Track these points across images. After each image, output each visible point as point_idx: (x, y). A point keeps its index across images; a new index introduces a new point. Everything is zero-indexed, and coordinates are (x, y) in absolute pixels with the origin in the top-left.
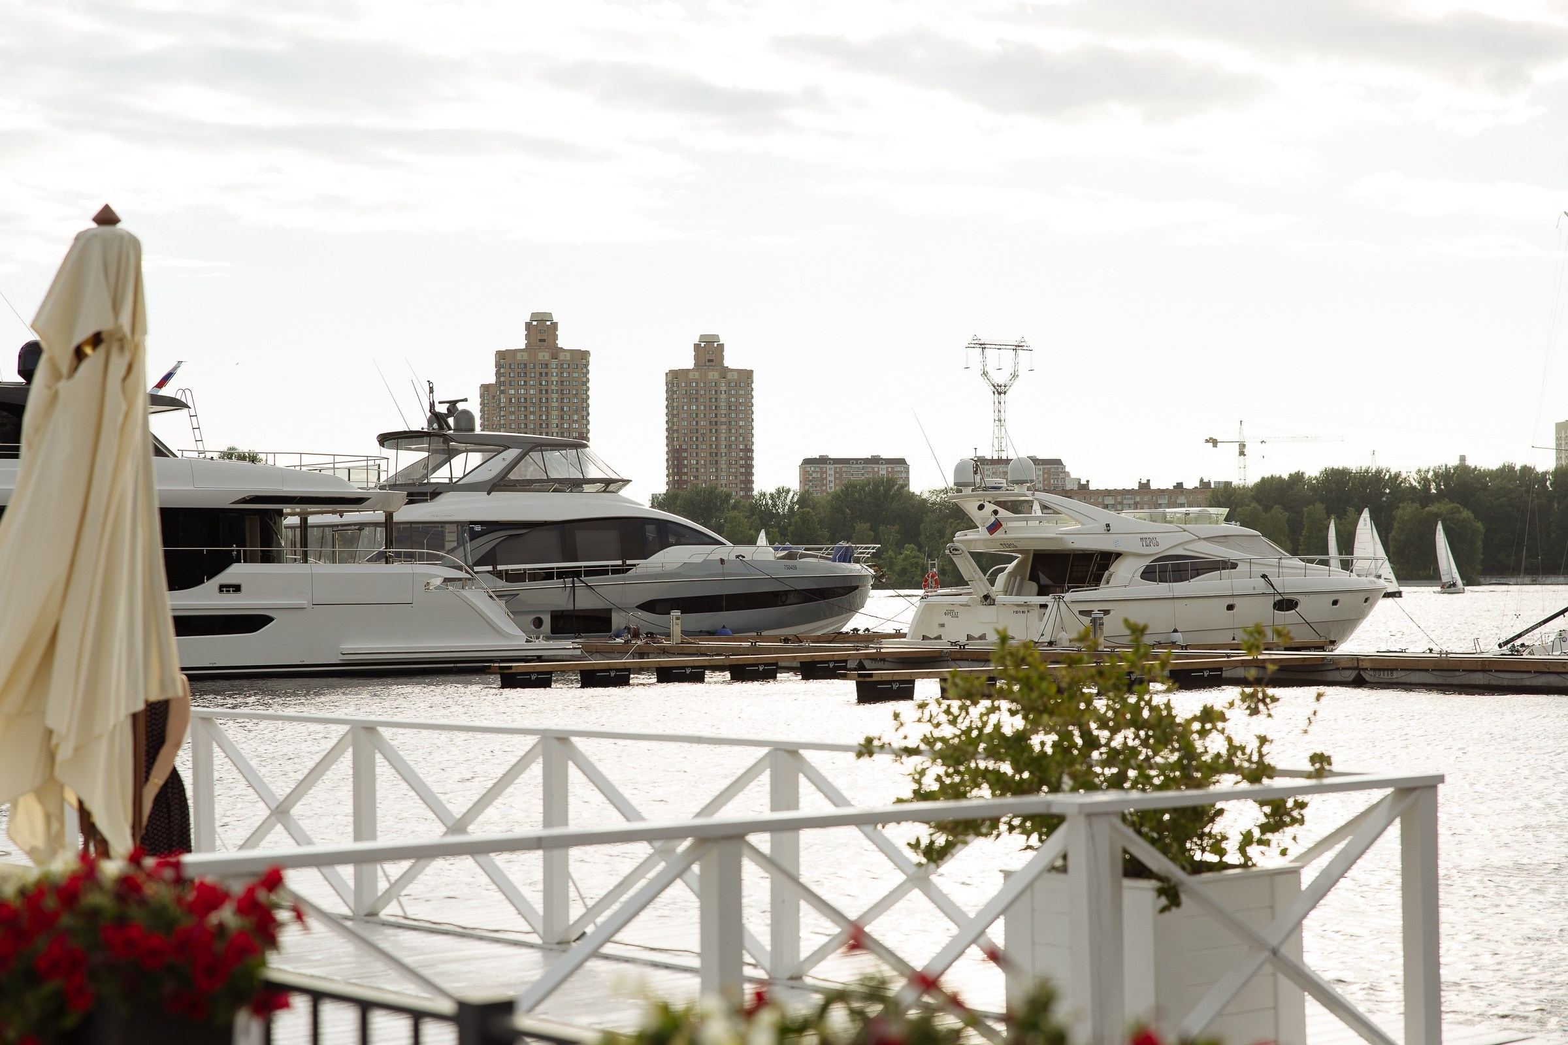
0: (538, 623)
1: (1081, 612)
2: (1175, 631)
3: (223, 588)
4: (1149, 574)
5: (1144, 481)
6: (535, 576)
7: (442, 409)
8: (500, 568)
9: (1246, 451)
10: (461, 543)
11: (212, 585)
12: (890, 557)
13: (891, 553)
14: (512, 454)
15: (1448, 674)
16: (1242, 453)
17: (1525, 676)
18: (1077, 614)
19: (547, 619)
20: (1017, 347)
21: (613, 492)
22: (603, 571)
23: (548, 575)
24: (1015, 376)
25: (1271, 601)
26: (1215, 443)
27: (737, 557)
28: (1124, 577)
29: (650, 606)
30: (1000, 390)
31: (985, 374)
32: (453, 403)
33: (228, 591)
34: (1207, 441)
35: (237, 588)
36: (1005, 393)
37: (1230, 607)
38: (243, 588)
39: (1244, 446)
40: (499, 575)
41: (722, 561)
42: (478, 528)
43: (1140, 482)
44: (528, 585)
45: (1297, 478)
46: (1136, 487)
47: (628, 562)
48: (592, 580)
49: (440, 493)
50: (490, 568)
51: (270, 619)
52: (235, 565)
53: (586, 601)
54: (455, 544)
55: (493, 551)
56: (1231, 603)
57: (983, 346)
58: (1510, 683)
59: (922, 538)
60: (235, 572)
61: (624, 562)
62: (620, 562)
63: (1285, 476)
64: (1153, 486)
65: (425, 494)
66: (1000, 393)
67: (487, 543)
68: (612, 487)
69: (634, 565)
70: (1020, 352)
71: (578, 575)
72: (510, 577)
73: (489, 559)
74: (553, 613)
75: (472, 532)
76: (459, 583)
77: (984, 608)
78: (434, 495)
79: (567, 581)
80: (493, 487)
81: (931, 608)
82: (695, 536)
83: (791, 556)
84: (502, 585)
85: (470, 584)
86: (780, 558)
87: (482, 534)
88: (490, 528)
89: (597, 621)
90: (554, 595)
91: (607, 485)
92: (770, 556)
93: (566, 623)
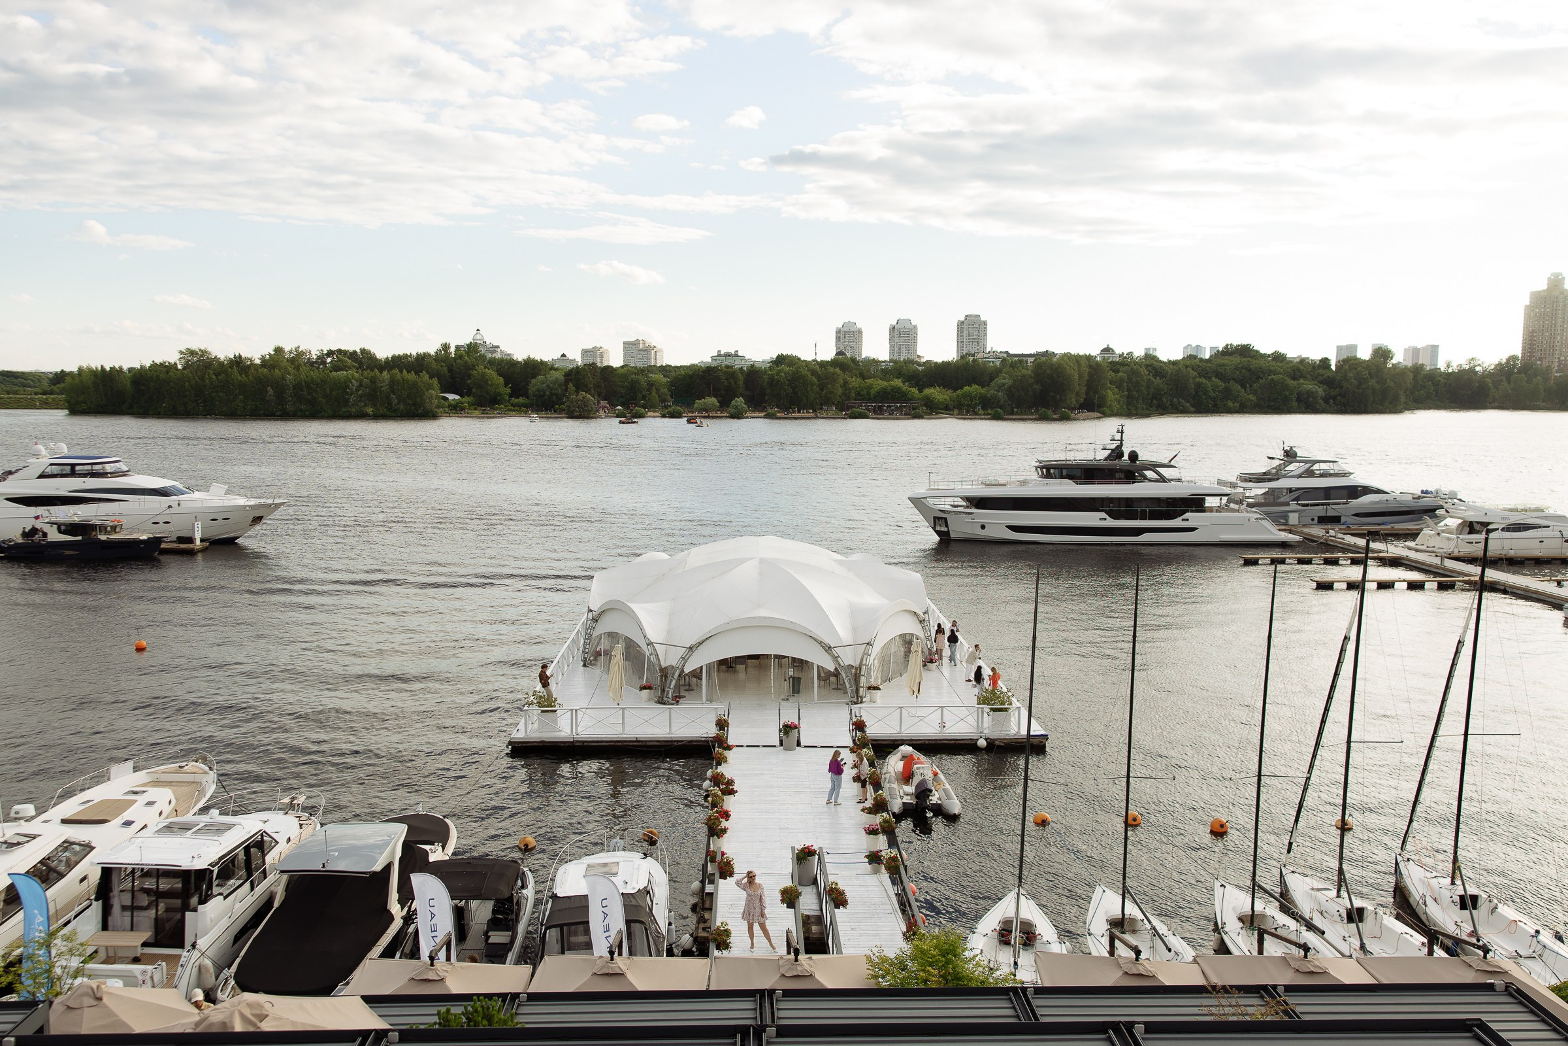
0: (1313, 520)
1: (1466, 542)
2: (1512, 550)
3: (1183, 520)
4: (1504, 530)
6: (1312, 505)
7: (1288, 448)
8: (1300, 502)
10: (1287, 494)
11: (1180, 519)
14: (1309, 465)
19: (1316, 519)
21: (1347, 477)
22: (1339, 504)
23: (1317, 505)
25: (1562, 540)
27: (1394, 499)
29: (1357, 515)
33: (1185, 521)
35: (1188, 520)
37: (1540, 542)
40: (1299, 504)
41: (1387, 500)
42: (1293, 489)
44: (1309, 508)
47: (1349, 501)
48: (1334, 507)
49: (1282, 479)
50: (1296, 502)
51: (1196, 529)
52: (1188, 513)
53: (1331, 513)
55: (1299, 496)
56: (1541, 540)
60: (1187, 515)
62: (1346, 501)
65: (1274, 479)
67: (1296, 494)
68: (1347, 475)
69: (1352, 502)
71: (1329, 505)
72: (1304, 505)
73: (1297, 499)
74: (1319, 517)
75: (1290, 490)
76: (1260, 519)
77: (1438, 537)
78: (1278, 479)
79: (1325, 507)
80: (1300, 476)
81: (1426, 534)
82: (1379, 491)
83: (1419, 498)
84: (1300, 508)
85: (1263, 519)
86: (1414, 498)
87: (1294, 491)
88: (1298, 489)
89: (1336, 520)
90: (1320, 511)
91: (1345, 475)
92: (1410, 498)
93: (1323, 520)
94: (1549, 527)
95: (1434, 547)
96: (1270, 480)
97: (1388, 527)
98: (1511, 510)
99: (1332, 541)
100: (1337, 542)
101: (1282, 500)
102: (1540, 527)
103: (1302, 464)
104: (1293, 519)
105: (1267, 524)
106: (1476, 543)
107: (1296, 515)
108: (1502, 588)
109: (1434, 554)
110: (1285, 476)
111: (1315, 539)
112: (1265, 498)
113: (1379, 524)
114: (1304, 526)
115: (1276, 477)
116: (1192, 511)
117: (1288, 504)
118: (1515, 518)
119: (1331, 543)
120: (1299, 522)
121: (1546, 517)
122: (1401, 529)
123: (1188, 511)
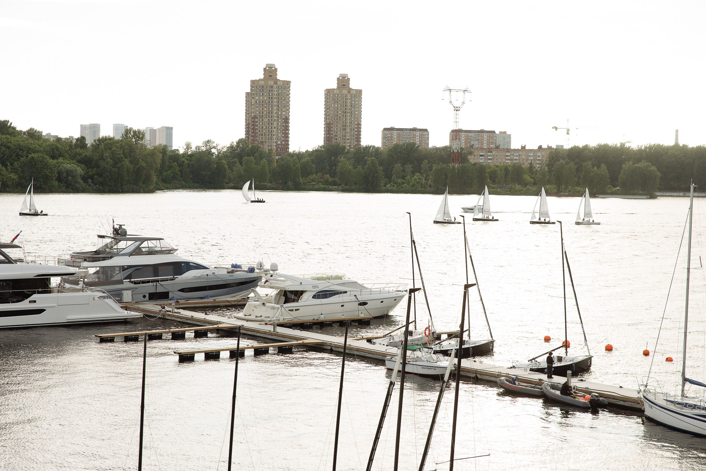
0: (144, 297)
1: (289, 310)
2: (322, 314)
3: (30, 302)
4: (314, 297)
5: (523, 145)
6: (143, 282)
7: (118, 227)
8: (132, 280)
9: (570, 132)
10: (120, 272)
11: (27, 301)
12: (408, 179)
13: (409, 177)
14: (138, 243)
15: (350, 350)
16: (568, 133)
17: (366, 354)
18: (288, 311)
19: (147, 296)
20: (465, 91)
21: (172, 253)
22: (167, 280)
23: (148, 282)
24: (463, 103)
25: (357, 303)
26: (556, 128)
27: (213, 273)
28: (306, 299)
29: (182, 290)
30: (457, 109)
31: (451, 102)
32: (121, 225)
33: (32, 302)
34: (553, 128)
35: (35, 302)
36: (459, 110)
37: (342, 306)
38: (37, 301)
39: (569, 130)
40: (132, 282)
41: (207, 275)
42: (125, 267)
43: (522, 146)
44: (141, 285)
45: (586, 147)
46: (520, 148)
47: (175, 277)
48: (162, 283)
49: (113, 257)
50: (129, 280)
51: (44, 310)
52: (34, 295)
53: (160, 290)
54: (118, 272)
55: (130, 274)
56: (343, 304)
57: (450, 90)
58: (363, 355)
59: (422, 171)
60: (34, 297)
61: (174, 277)
62: (172, 277)
63: (581, 146)
64: (527, 148)
65: (108, 258)
66: (457, 110)
67: (128, 272)
68: (171, 252)
69: (177, 277)
70: (466, 93)
71: (158, 281)
72: (135, 283)
73: (129, 277)
74: (149, 293)
75: (123, 268)
76: (104, 297)
77: (263, 307)
78: (111, 257)
79: (155, 283)
80: (131, 254)
81: (250, 305)
82: (199, 267)
83: (232, 272)
84: (132, 285)
85: (107, 297)
86: (228, 272)
87: (127, 269)
88: (130, 267)
89: (164, 296)
90: (150, 288)
91: (170, 251)
92: (225, 272)
93: (154, 297)
94: (346, 292)
95: (261, 316)
96: (104, 259)
97: (211, 300)
98: (318, 279)
99: (169, 315)
100: (174, 316)
101: (116, 278)
102: (341, 293)
103: (130, 243)
104: (127, 296)
105: (110, 302)
106: (296, 310)
107: (130, 292)
108: (329, 348)
109: (264, 323)
110: (117, 254)
111: (152, 315)
112: (98, 278)
113: (202, 298)
114: (137, 302)
115: (109, 256)
116: (39, 293)
117: (121, 282)
118: (323, 286)
119: (169, 318)
120: (133, 299)
121: (344, 284)
122: (222, 302)
123: (34, 293)
